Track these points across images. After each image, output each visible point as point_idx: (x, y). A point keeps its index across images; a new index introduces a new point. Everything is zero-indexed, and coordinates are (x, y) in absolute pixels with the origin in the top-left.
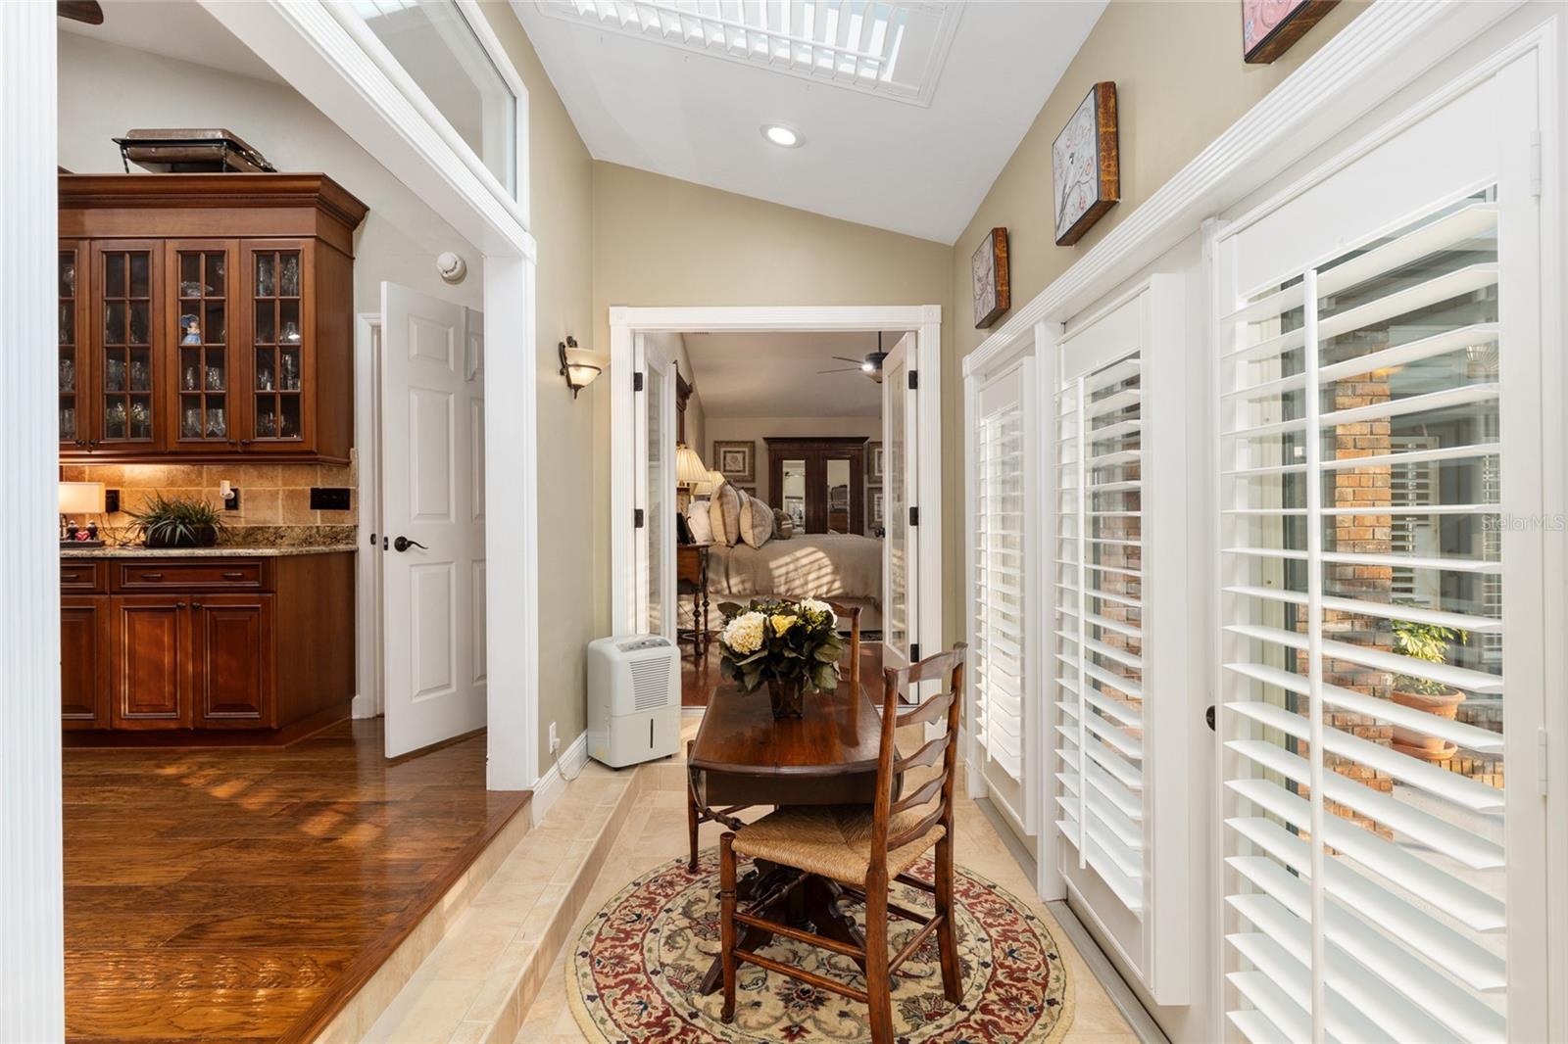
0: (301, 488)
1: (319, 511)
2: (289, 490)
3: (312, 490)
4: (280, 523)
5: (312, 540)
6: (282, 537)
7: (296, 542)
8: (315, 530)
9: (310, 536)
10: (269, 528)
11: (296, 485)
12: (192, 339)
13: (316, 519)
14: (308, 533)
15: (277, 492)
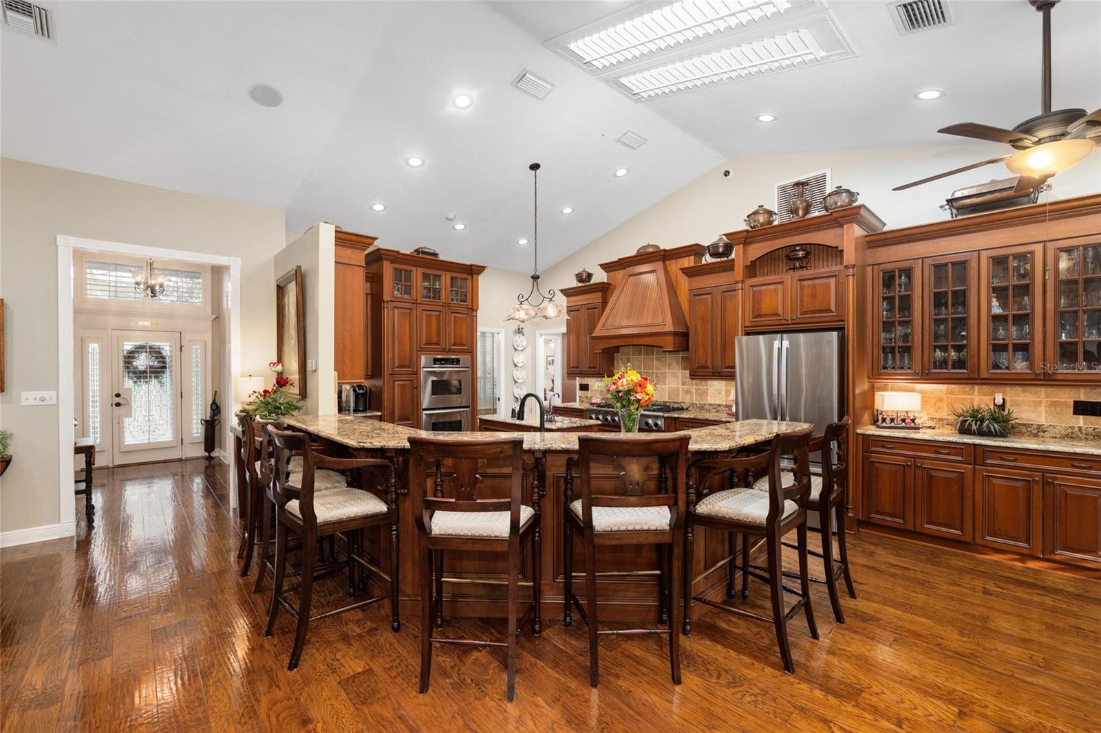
0: (1063, 400)
1: (1081, 417)
2: (1051, 401)
3: (1075, 402)
4: (1043, 422)
5: (1075, 435)
6: (1044, 432)
7: (1058, 436)
8: (1077, 429)
9: (1072, 433)
10: (1032, 425)
11: (1060, 398)
12: (997, 310)
13: (1079, 422)
14: (1070, 430)
15: (1040, 402)
